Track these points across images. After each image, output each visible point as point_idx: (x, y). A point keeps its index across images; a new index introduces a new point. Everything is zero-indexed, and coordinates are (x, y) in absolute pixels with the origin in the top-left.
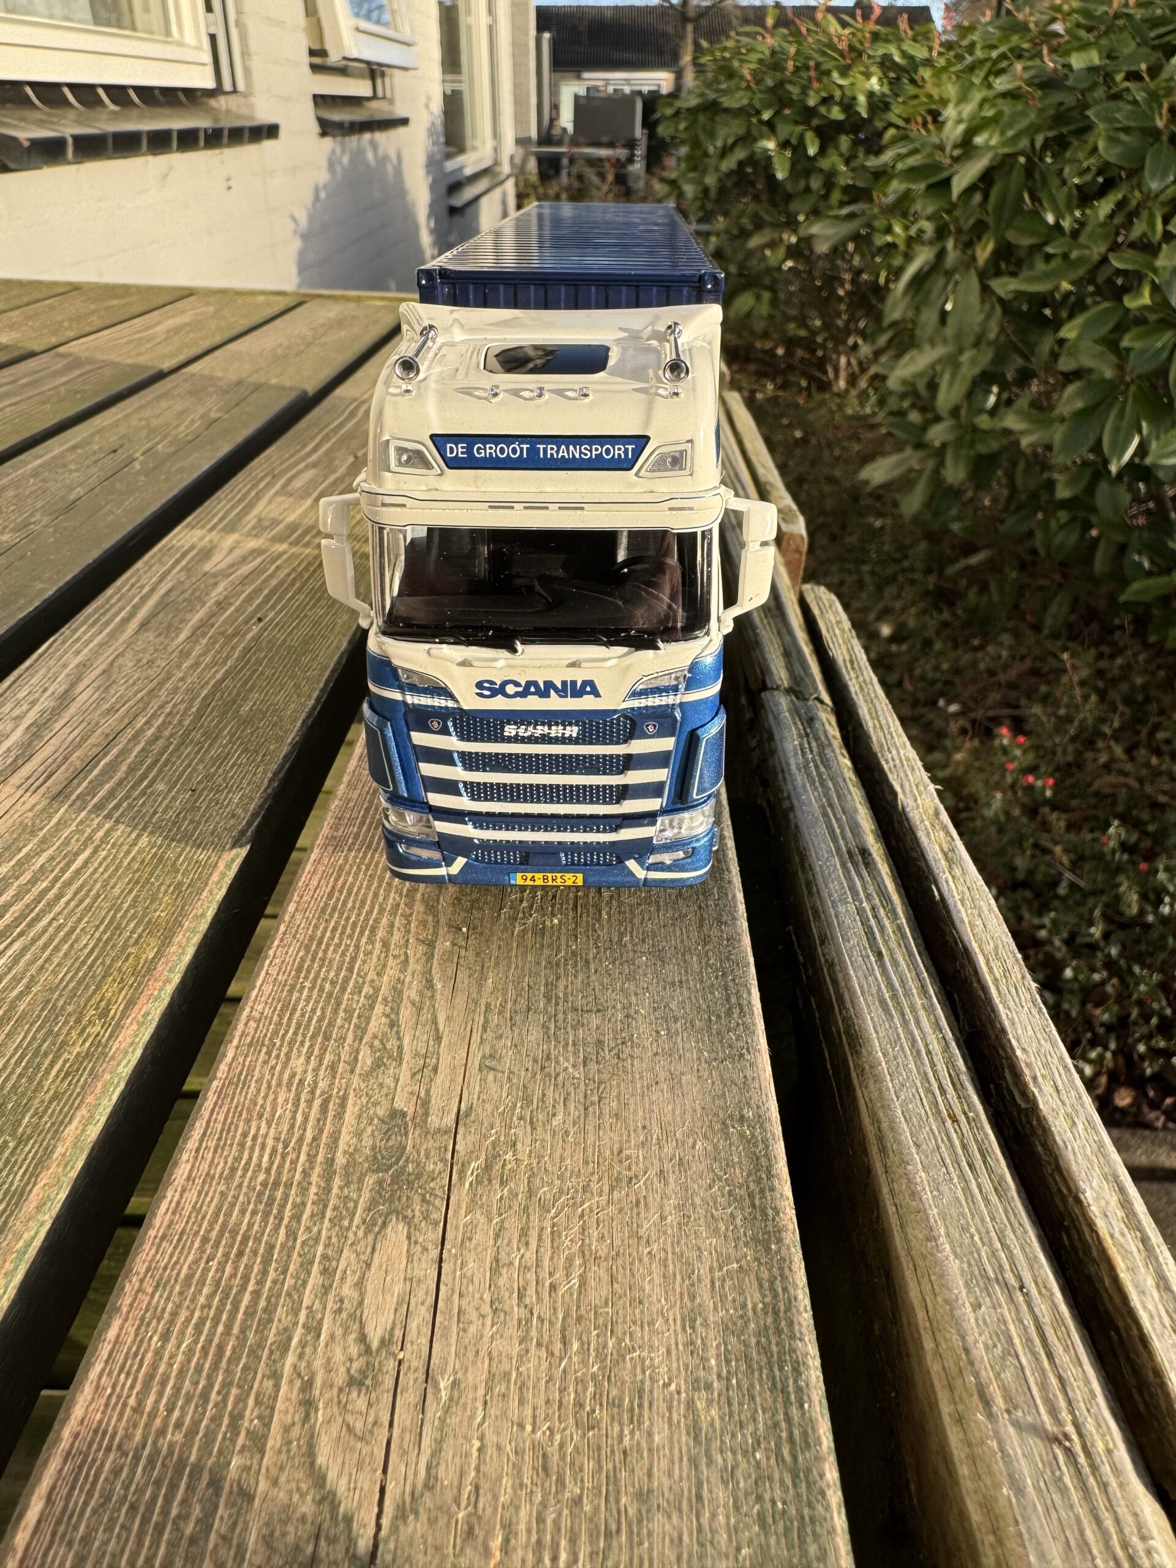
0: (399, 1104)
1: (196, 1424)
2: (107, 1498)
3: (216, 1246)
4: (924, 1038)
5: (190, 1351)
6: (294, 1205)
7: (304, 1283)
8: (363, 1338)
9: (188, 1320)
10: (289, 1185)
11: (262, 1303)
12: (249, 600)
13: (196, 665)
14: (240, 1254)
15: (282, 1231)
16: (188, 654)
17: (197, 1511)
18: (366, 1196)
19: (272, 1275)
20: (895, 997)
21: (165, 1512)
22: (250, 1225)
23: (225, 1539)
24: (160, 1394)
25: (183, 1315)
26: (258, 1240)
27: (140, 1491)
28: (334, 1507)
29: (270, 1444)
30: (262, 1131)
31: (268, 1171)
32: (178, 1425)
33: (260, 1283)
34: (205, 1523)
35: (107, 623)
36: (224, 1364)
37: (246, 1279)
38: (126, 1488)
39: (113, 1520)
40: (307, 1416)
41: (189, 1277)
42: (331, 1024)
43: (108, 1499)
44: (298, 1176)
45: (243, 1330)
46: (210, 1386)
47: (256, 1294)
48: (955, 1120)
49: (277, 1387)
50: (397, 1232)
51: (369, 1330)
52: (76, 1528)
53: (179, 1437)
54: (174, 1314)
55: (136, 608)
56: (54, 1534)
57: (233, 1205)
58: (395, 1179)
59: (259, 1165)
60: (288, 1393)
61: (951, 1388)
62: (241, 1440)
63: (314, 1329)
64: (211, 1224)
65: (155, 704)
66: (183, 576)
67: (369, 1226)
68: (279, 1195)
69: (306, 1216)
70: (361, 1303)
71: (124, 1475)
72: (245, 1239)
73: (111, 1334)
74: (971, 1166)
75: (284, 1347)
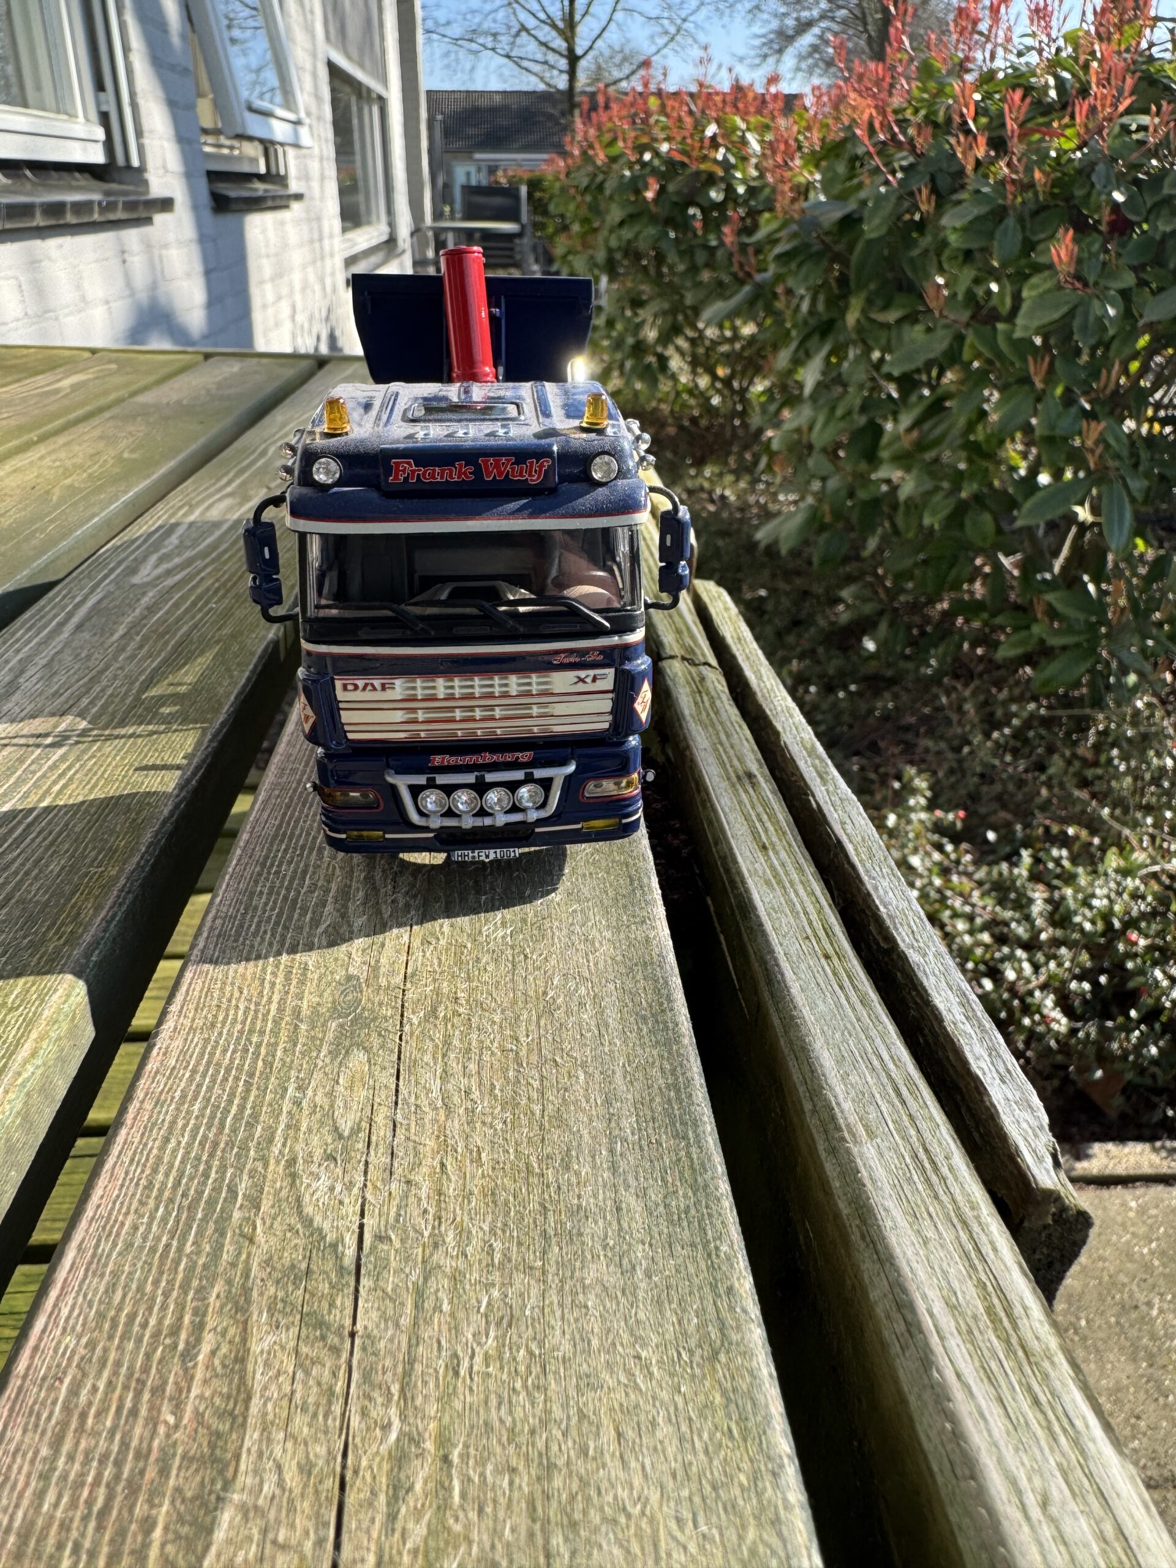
0: (352, 971)
1: (200, 1193)
3: (204, 1076)
4: (802, 903)
5: (189, 1145)
6: (269, 1044)
7: (283, 1097)
8: (336, 1129)
9: (185, 1126)
10: (262, 1033)
11: (248, 1112)
12: (176, 605)
13: (132, 657)
14: (225, 1079)
15: (260, 1063)
16: (123, 649)
17: (207, 1248)
18: (330, 1036)
19: (254, 1093)
20: (776, 875)
21: (180, 1249)
22: (232, 1060)
23: (233, 1265)
24: (167, 1175)
26: (240, 1069)
27: (158, 1239)
28: (324, 1238)
29: (264, 1202)
30: (236, 994)
31: (244, 1023)
32: (184, 1195)
33: (245, 1099)
34: (215, 1255)
35: (45, 627)
36: (219, 1153)
37: (232, 1095)
38: (145, 1237)
39: (136, 1258)
40: (293, 1184)
41: (183, 1097)
42: (290, 918)
43: (132, 1245)
44: (270, 1025)
45: (234, 1130)
46: (209, 1167)
47: (242, 1108)
48: (827, 957)
49: (266, 1166)
50: (358, 1058)
51: (341, 1123)
52: (106, 1265)
53: (186, 1203)
55: (70, 615)
56: (87, 1270)
57: (215, 1048)
58: (354, 1021)
59: (235, 1020)
60: (276, 1170)
61: (826, 1132)
62: (239, 1200)
63: (293, 1126)
64: (198, 1063)
65: (97, 688)
66: (112, 588)
67: (333, 1054)
68: (255, 1039)
69: (279, 1053)
70: (332, 1106)
71: (142, 1229)
72: (228, 1070)
74: (841, 987)
75: (271, 1141)
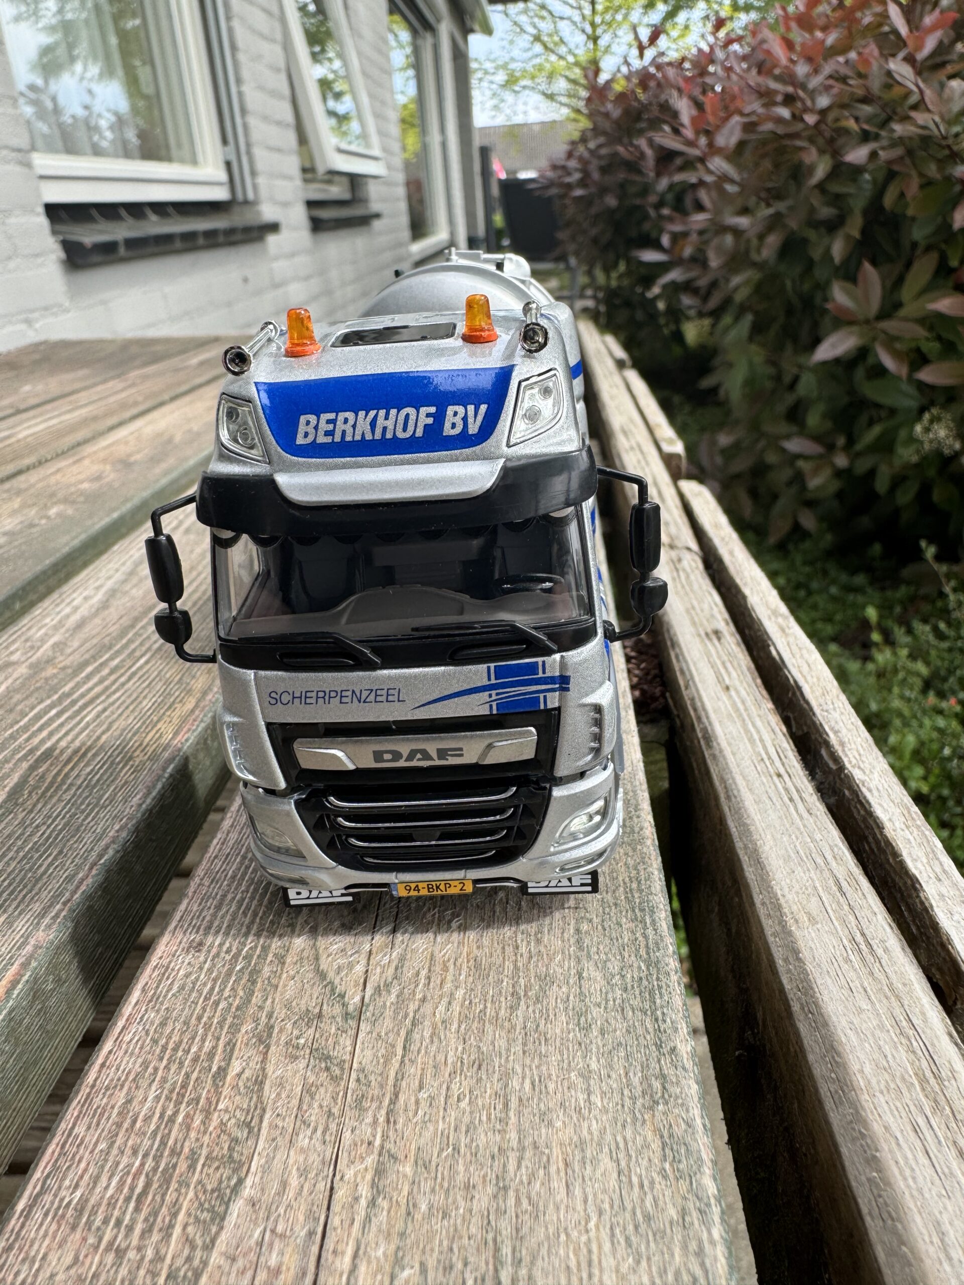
2: (182, 988)
17: (241, 993)
21: (220, 994)
23: (260, 1008)
25: (229, 897)
27: (204, 984)
28: (333, 990)
29: (289, 960)
34: (247, 1001)
36: (258, 920)
38: (194, 983)
39: (186, 1000)
41: (233, 877)
52: (162, 1003)
54: (224, 896)
56: (148, 1006)
62: (269, 959)
71: (192, 977)
73: (183, 907)
